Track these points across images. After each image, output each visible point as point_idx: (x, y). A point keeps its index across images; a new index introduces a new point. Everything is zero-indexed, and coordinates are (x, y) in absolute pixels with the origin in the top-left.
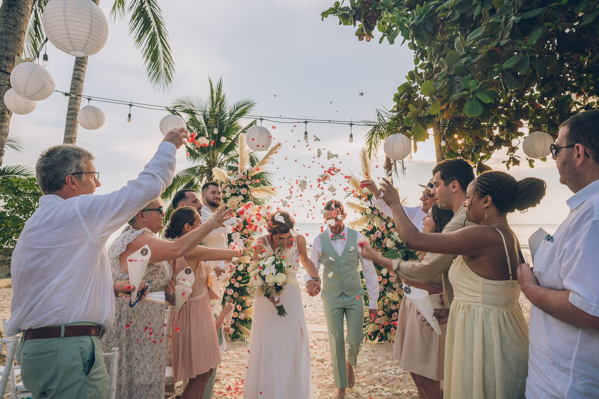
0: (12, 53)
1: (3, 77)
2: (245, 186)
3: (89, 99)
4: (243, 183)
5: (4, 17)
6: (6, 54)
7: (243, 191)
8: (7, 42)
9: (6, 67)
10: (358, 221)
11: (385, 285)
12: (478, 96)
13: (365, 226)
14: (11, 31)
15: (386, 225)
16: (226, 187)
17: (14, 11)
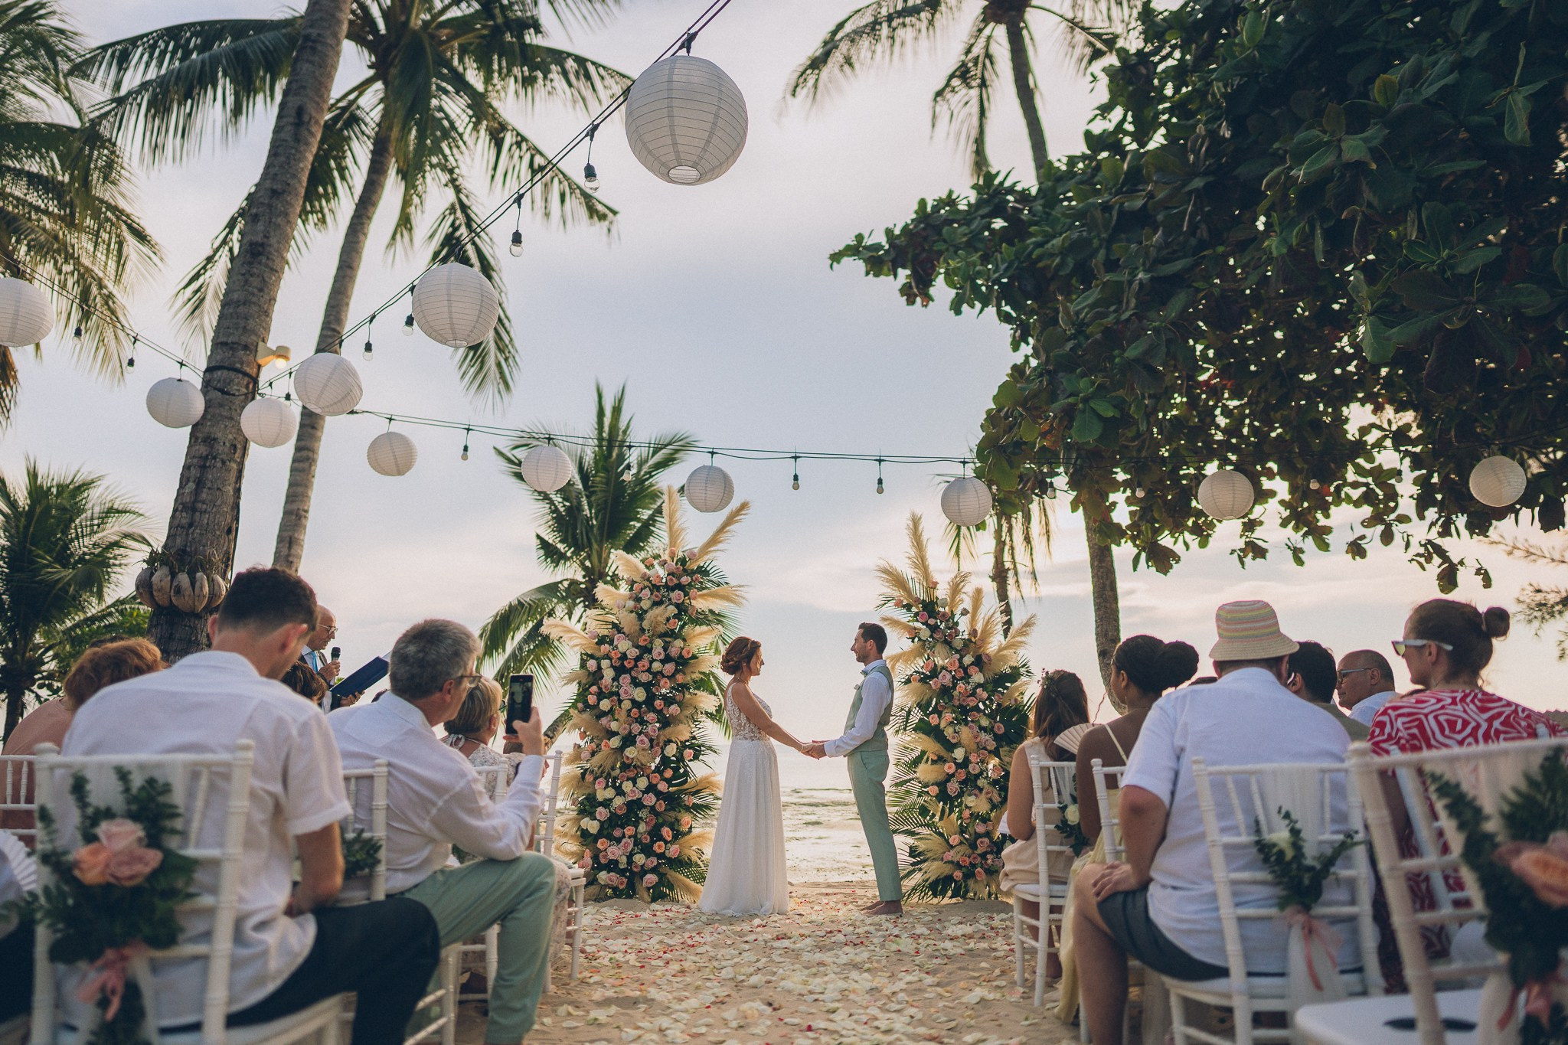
0: (254, 338)
1: (236, 380)
2: (680, 587)
3: (391, 419)
4: (675, 581)
5: (243, 275)
6: (244, 339)
7: (676, 595)
8: (246, 319)
9: (242, 363)
10: (904, 654)
11: (961, 783)
12: (1092, 405)
13: (920, 663)
14: (254, 299)
15: (960, 660)
16: (642, 589)
17: (260, 263)
